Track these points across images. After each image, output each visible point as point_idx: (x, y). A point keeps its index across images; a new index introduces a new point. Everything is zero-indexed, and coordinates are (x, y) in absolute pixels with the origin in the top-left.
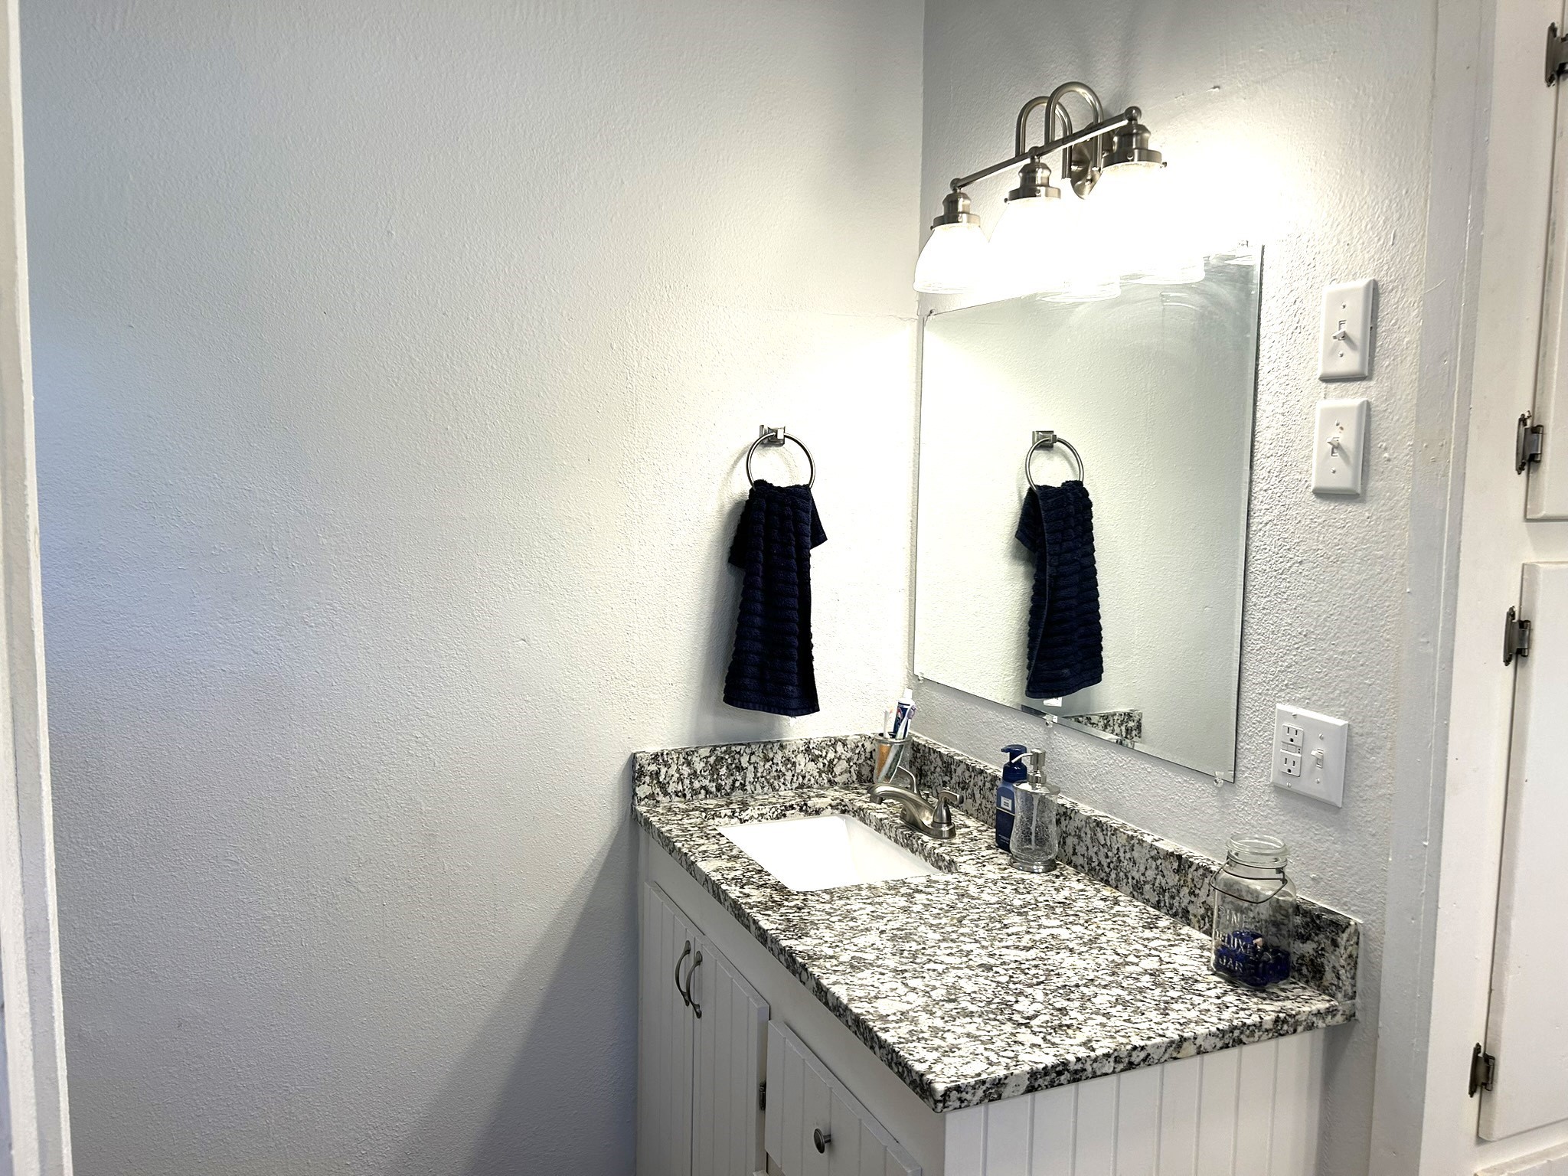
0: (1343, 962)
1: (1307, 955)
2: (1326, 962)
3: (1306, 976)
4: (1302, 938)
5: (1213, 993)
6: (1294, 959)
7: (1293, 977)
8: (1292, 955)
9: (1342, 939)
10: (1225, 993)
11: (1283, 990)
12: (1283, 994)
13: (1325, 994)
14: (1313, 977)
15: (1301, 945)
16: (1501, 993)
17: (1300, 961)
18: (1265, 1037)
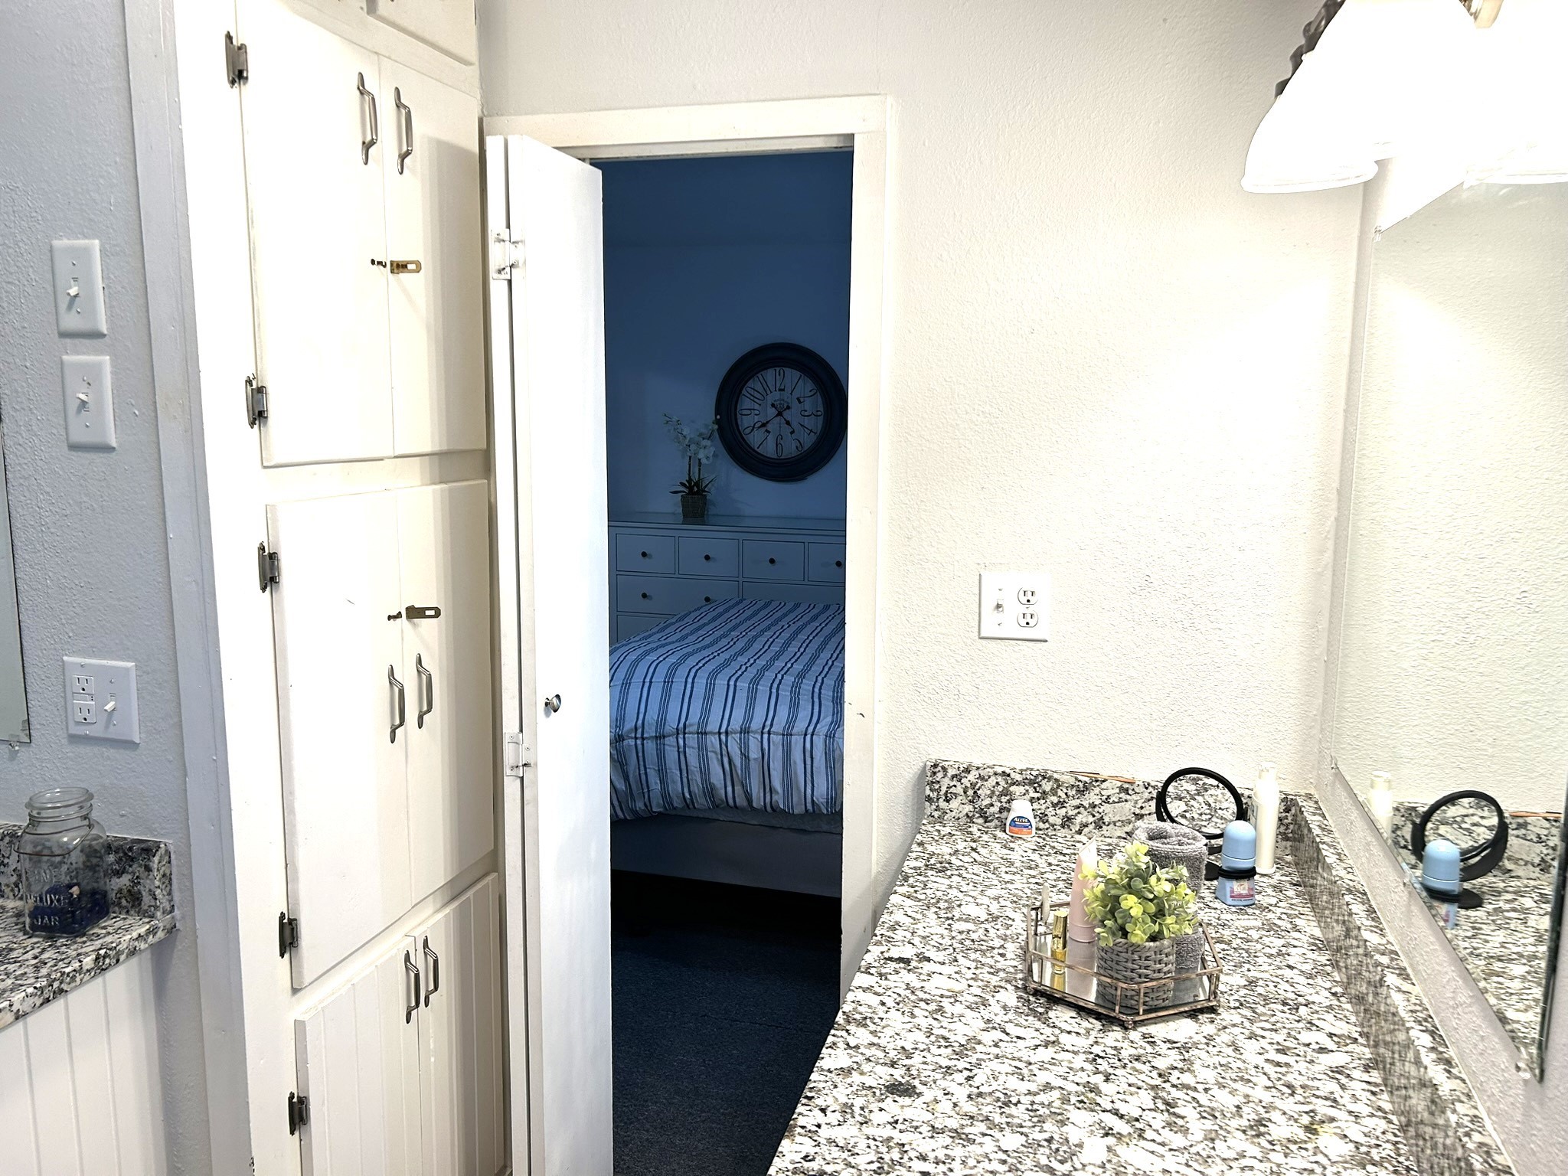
0: (157, 883)
1: (124, 887)
2: (142, 888)
3: (126, 907)
4: (118, 873)
5: (30, 955)
6: (112, 896)
7: (114, 912)
8: (109, 892)
9: (154, 862)
10: (43, 950)
11: (104, 928)
12: (104, 931)
13: (145, 916)
14: (133, 906)
15: (117, 880)
16: (294, 865)
17: (118, 895)
18: (87, 977)
